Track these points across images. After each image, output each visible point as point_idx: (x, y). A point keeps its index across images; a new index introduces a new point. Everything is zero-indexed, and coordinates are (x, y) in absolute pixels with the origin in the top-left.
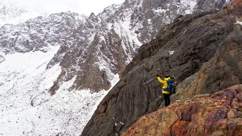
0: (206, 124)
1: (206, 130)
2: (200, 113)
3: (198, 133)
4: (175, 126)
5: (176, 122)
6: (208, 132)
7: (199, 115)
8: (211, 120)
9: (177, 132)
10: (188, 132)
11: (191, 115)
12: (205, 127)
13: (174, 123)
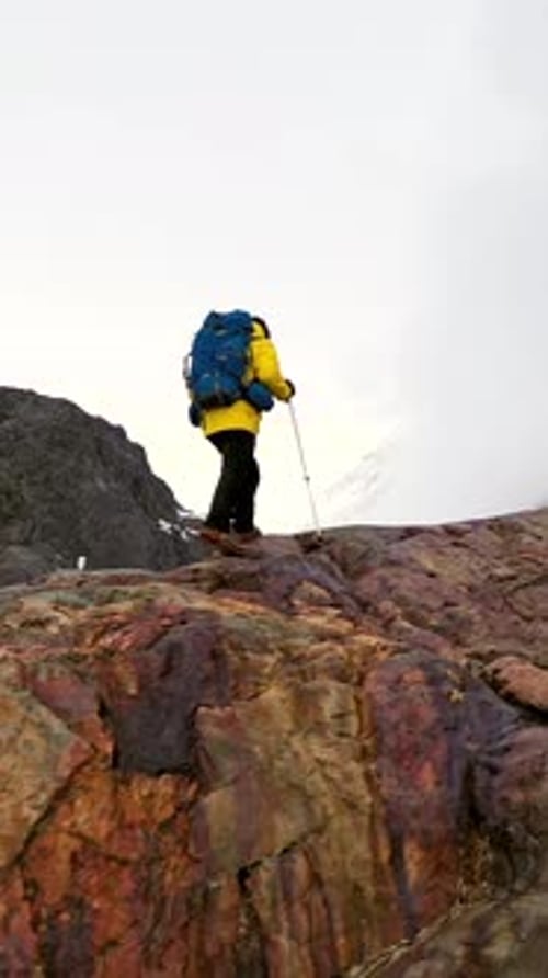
0: (388, 786)
1: (412, 853)
2: (273, 694)
3: (335, 896)
4: (65, 845)
5: (63, 794)
6: (440, 868)
7: (266, 713)
8: (416, 750)
9: (113, 915)
10: (226, 899)
11: (191, 721)
12: (392, 825)
13: (49, 812)
